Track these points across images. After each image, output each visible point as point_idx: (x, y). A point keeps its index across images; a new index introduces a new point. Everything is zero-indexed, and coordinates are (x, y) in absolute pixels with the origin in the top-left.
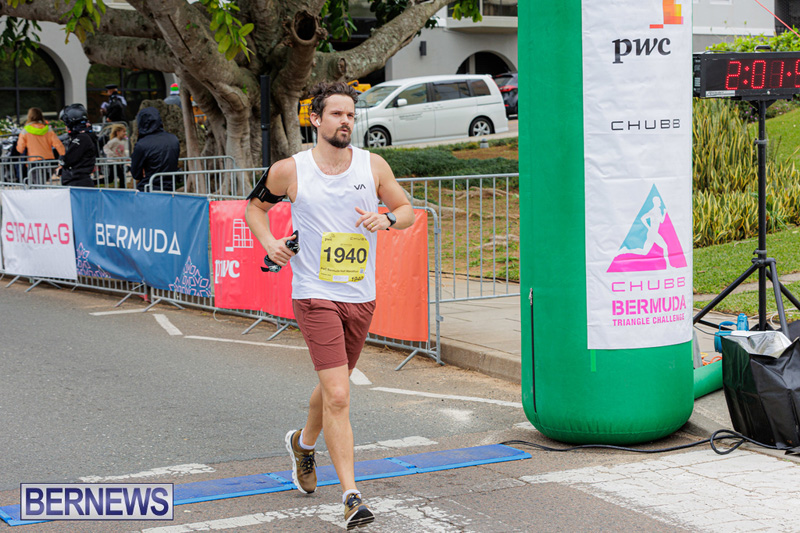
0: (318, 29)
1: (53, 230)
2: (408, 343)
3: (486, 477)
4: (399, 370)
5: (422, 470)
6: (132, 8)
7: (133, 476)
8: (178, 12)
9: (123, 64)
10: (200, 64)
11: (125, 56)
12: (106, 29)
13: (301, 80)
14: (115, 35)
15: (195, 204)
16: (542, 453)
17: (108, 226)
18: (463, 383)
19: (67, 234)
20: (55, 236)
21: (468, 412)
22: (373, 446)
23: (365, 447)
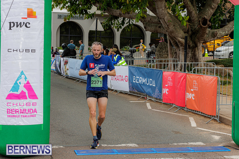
0: (208, 23)
1: (124, 78)
2: (210, 116)
3: (214, 155)
4: (207, 123)
5: (196, 152)
6: (155, 16)
7: (116, 145)
8: (166, 17)
9: (154, 31)
10: (172, 32)
11: (155, 29)
12: (149, 21)
13: (203, 38)
14: (151, 23)
15: (159, 72)
16: (235, 150)
17: (137, 77)
18: (224, 128)
19: (127, 79)
20: (124, 79)
21: (219, 137)
22: (186, 144)
23: (183, 144)
